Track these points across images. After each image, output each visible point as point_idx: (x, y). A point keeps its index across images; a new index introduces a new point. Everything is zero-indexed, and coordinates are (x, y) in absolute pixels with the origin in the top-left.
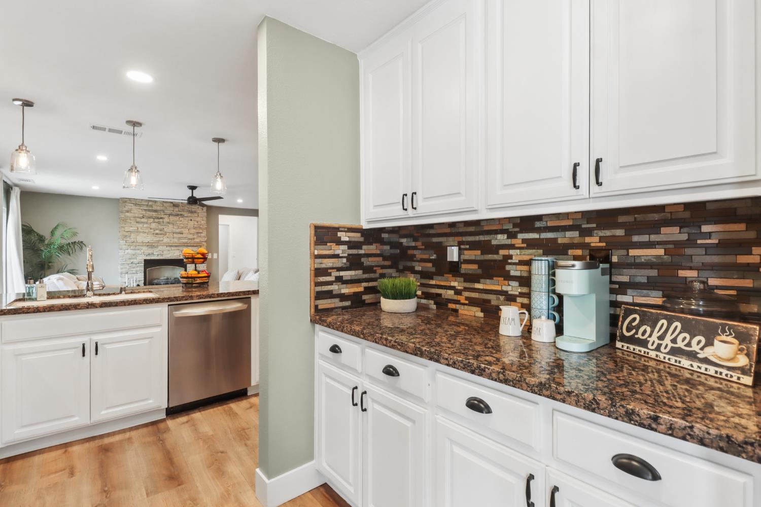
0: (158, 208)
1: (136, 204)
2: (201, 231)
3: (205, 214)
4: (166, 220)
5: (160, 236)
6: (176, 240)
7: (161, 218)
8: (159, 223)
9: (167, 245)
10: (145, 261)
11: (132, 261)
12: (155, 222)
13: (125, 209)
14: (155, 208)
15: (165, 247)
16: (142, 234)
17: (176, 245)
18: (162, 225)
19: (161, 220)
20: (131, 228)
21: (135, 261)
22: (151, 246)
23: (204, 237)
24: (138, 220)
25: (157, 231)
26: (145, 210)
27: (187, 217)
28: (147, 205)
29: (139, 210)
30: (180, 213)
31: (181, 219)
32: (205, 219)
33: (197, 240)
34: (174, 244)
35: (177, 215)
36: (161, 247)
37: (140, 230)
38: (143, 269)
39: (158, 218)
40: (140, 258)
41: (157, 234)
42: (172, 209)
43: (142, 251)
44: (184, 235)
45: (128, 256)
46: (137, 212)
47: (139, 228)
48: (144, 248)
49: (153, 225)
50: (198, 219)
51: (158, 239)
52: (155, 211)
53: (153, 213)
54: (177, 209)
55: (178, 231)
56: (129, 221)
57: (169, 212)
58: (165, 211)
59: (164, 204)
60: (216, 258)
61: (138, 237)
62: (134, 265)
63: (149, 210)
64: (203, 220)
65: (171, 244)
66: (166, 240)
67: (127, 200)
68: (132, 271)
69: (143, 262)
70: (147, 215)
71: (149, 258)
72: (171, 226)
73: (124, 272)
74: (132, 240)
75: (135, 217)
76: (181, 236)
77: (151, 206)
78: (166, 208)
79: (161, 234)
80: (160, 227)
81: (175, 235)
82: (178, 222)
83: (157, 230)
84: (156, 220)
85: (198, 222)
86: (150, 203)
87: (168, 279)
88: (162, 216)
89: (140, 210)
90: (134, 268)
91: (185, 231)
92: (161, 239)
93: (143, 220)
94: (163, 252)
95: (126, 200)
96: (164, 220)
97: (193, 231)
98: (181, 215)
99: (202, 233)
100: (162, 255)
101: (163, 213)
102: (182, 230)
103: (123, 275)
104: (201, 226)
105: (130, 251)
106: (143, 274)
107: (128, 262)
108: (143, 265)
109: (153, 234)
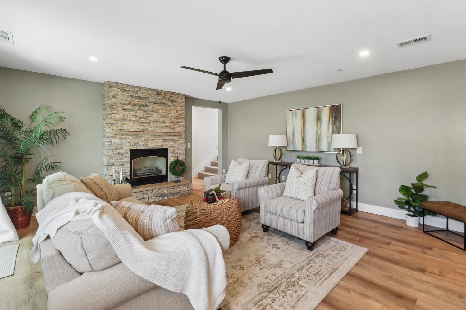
0: (144, 95)
1: (122, 90)
2: (180, 121)
3: (184, 103)
4: (150, 108)
5: (145, 125)
6: (159, 129)
7: (146, 106)
8: (144, 111)
9: (152, 134)
10: (131, 151)
11: (118, 151)
12: (140, 110)
13: (111, 94)
14: (140, 94)
15: (150, 136)
16: (128, 122)
17: (160, 134)
18: (147, 114)
19: (146, 108)
20: (118, 116)
21: (122, 151)
22: (137, 135)
23: (183, 127)
24: (125, 106)
25: (142, 120)
26: (132, 96)
27: (169, 106)
28: (133, 91)
29: (124, 96)
30: (163, 101)
31: (164, 108)
32: (183, 108)
33: (177, 130)
34: (158, 134)
35: (160, 103)
36: (146, 136)
37: (126, 117)
38: (129, 160)
39: (143, 106)
40: (127, 148)
41: (142, 122)
42: (156, 97)
43: (128, 141)
44: (166, 125)
45: (114, 147)
46: (124, 98)
47: (126, 116)
48: (130, 137)
49: (139, 113)
50: (178, 108)
51: (143, 128)
52: (141, 98)
53: (139, 101)
54: (160, 97)
55: (161, 119)
56: (115, 107)
57: (152, 100)
58: (150, 99)
59: (149, 91)
60: (190, 147)
61: (124, 125)
62: (120, 156)
63: (135, 97)
64: (182, 110)
65: (155, 134)
66: (150, 129)
67: (114, 84)
68: (119, 162)
69: (129, 153)
70: (133, 102)
71: (134, 148)
72: (155, 114)
73: (111, 164)
74: (119, 128)
75: (121, 104)
76: (163, 125)
77: (137, 93)
78: (151, 95)
79: (146, 123)
80: (145, 115)
81: (159, 124)
82: (160, 111)
83: (142, 118)
84: (142, 108)
85: (177, 112)
86: (136, 89)
87: (150, 169)
88: (147, 104)
89: (126, 96)
90: (121, 159)
91: (167, 120)
92: (146, 128)
93: (129, 107)
94: (147, 141)
95: (112, 84)
96: (149, 108)
97: (174, 120)
98: (164, 103)
99: (181, 122)
100: (146, 145)
101: (148, 101)
102: (165, 119)
103: (110, 167)
104: (181, 116)
105: (117, 141)
106: (129, 166)
107: (115, 153)
108: (129, 155)
109: (139, 122)
